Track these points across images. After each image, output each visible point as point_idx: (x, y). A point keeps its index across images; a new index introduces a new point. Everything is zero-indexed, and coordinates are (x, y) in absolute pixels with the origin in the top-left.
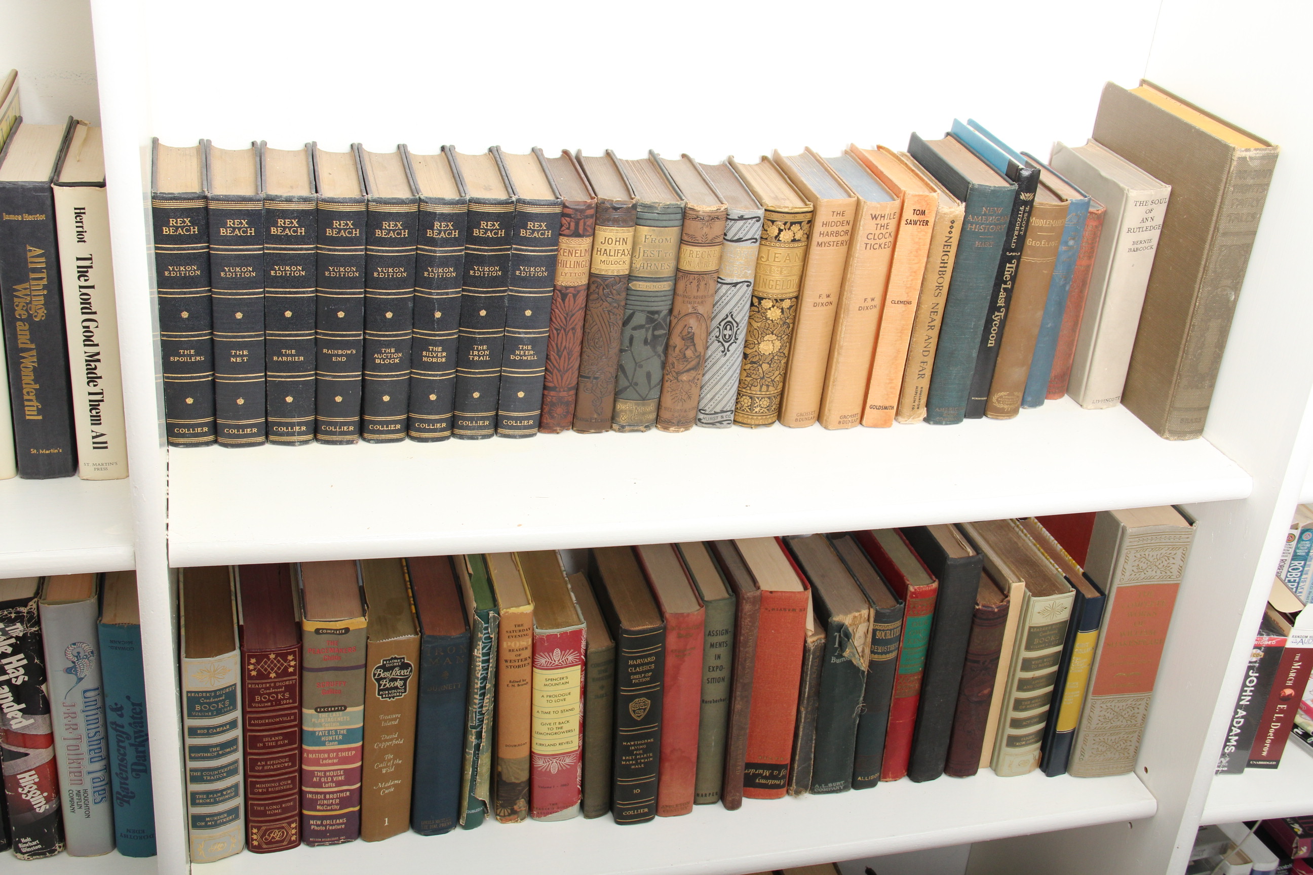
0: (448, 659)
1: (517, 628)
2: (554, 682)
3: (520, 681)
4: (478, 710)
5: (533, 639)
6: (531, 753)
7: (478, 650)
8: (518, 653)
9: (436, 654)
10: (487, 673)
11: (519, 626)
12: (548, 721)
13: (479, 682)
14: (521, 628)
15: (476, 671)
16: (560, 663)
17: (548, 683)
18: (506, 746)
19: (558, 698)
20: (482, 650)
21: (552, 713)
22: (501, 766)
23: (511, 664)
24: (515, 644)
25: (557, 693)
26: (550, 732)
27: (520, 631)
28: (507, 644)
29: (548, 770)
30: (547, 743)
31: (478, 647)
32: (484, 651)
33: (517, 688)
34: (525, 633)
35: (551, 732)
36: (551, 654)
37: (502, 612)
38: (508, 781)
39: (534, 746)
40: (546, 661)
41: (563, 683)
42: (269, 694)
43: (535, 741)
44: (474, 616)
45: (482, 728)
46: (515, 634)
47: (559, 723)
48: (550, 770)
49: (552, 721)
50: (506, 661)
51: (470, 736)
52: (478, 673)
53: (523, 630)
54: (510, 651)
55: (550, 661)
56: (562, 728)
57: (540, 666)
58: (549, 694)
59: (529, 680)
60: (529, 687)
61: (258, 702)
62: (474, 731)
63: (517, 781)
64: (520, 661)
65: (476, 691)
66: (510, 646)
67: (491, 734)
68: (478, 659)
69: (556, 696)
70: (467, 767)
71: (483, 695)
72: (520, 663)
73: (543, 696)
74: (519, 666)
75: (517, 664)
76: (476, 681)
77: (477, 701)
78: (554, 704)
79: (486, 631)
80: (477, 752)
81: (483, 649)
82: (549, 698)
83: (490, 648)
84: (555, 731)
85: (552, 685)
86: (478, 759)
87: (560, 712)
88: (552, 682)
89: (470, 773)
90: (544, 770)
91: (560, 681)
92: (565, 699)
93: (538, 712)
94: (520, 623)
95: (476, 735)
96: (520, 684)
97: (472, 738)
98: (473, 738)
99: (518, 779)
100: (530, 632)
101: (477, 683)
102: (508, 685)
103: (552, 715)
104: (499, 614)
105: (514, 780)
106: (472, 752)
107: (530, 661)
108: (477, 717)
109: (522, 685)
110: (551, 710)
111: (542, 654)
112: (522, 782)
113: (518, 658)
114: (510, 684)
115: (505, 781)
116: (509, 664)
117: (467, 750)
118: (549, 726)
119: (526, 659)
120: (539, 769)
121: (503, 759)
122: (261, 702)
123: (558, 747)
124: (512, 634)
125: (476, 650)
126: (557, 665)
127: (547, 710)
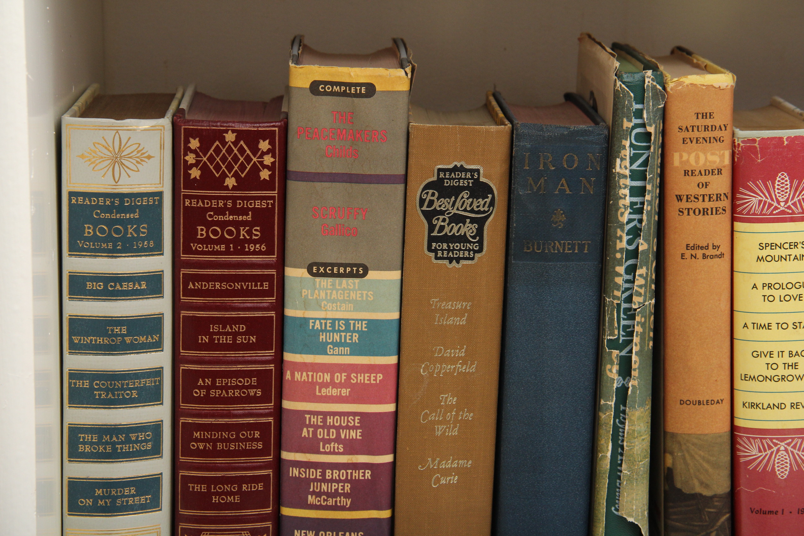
0: (563, 179)
1: (701, 122)
2: (778, 252)
3: (707, 247)
4: (624, 306)
5: (733, 154)
6: (733, 428)
7: (622, 159)
8: (704, 179)
9: (541, 168)
10: (640, 221)
11: (704, 116)
12: (766, 348)
13: (625, 238)
14: (708, 122)
15: (618, 209)
16: (789, 208)
17: (764, 253)
18: (682, 402)
19: (787, 292)
20: (631, 164)
21: (774, 326)
22: (672, 453)
23: (689, 205)
24: (697, 158)
25: (784, 279)
26: (770, 373)
27: (706, 128)
28: (681, 157)
29: (769, 468)
30: (766, 400)
31: (623, 152)
32: (634, 167)
33: (701, 262)
34: (717, 134)
35: (773, 373)
36: (769, 184)
37: (670, 86)
38: (686, 490)
39: (740, 411)
40: (760, 201)
41: (796, 258)
42: (223, 225)
43: (740, 398)
44: (615, 85)
45: (631, 351)
46: (696, 134)
47: (790, 353)
48: (773, 468)
49: (775, 348)
50: (679, 198)
51: (609, 366)
52: (622, 214)
53: (713, 128)
54: (686, 173)
55: (769, 200)
56: (795, 366)
57: (748, 214)
58: (772, 279)
59: (725, 248)
60: (725, 263)
61: (201, 241)
62: (615, 352)
63: (706, 493)
64: (707, 199)
65: (618, 256)
66: (688, 161)
67: (650, 362)
68: (622, 181)
69: (781, 286)
70: (603, 442)
71: (632, 270)
72: (708, 205)
73: (755, 287)
74: (705, 212)
75: (700, 205)
76: (619, 233)
77: (619, 280)
78: (777, 305)
79: (639, 121)
80: (622, 408)
81: (633, 160)
82: (767, 292)
83: (645, 163)
84: (781, 371)
85: (773, 258)
86: (624, 423)
87: (791, 326)
88: (772, 253)
89: (609, 454)
90: (760, 469)
91: (789, 252)
92: (800, 296)
93: (746, 326)
94: (708, 110)
95: (620, 365)
96: (708, 253)
97: (611, 371)
98: (614, 371)
99: (707, 486)
100: (726, 135)
101: (620, 238)
102: (683, 255)
103: (775, 333)
104: (664, 88)
105: (698, 489)
106: (612, 403)
107: (726, 203)
108: (623, 322)
109: (712, 257)
110: (773, 319)
111: (750, 184)
112: (715, 496)
113: (703, 191)
114: (688, 253)
115: (680, 490)
116: (684, 205)
117: (602, 402)
118: (768, 360)
119: (718, 197)
120: (751, 467)
121: (673, 435)
122: (207, 241)
123: (788, 413)
124: (691, 134)
125: (618, 161)
126: (783, 212)
127: (763, 320)
